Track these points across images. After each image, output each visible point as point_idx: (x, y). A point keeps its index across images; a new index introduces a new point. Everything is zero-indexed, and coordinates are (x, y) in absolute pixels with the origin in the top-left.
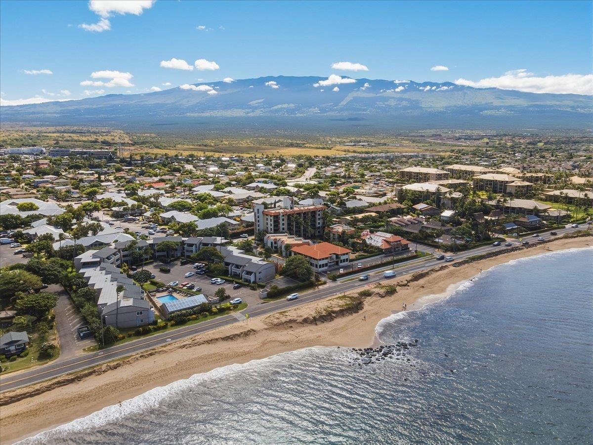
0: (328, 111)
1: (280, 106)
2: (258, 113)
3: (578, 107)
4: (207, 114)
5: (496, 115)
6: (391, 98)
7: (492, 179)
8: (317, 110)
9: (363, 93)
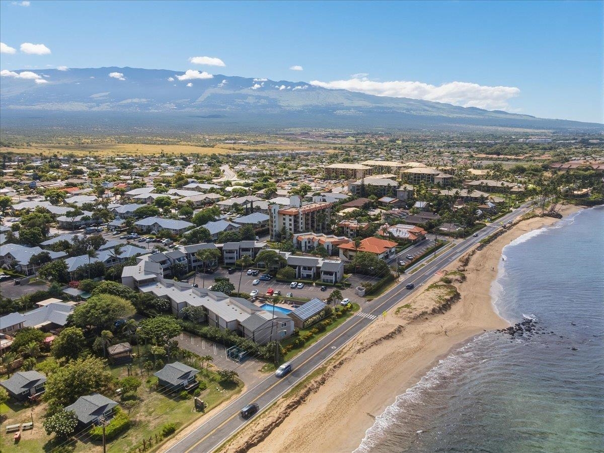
0: (185, 107)
1: (129, 101)
2: (105, 107)
3: (411, 109)
4: (38, 107)
5: (348, 114)
6: (250, 95)
7: (420, 172)
8: (173, 106)
9: (221, 89)
